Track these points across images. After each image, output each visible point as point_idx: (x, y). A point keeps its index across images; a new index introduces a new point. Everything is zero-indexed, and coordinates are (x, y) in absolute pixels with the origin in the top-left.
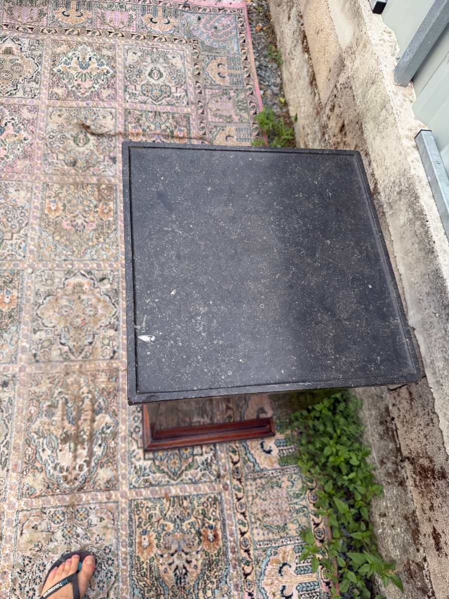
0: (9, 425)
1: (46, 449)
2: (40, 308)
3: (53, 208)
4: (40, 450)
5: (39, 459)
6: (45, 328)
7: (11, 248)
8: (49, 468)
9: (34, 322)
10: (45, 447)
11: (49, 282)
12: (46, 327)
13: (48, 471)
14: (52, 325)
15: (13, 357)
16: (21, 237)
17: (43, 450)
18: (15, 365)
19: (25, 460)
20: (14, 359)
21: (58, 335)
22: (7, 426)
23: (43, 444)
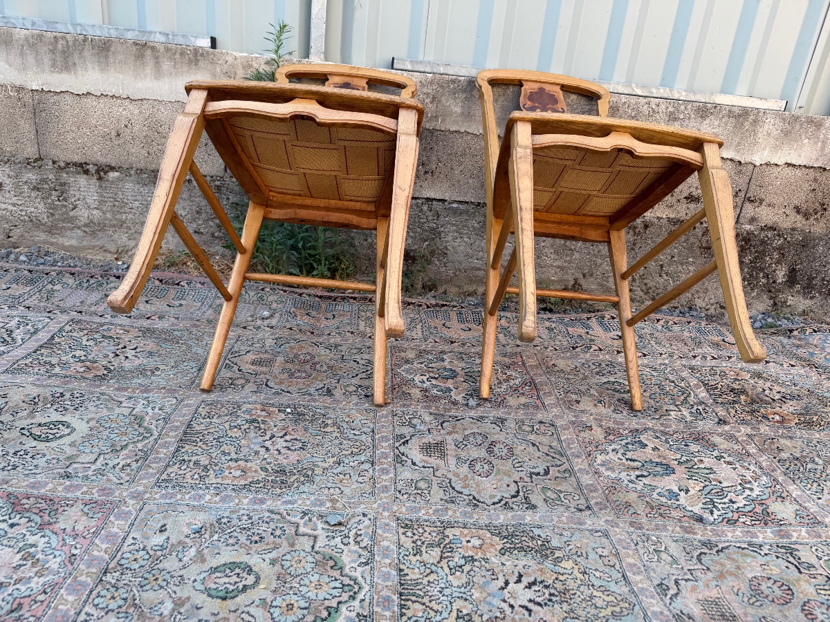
0: (720, 546)
1: (729, 497)
2: (481, 500)
3: (238, 473)
4: (735, 506)
5: (748, 508)
6: (521, 494)
7: (338, 540)
8: (755, 496)
9: (512, 508)
10: (726, 500)
11: (422, 485)
12: (518, 492)
13: (760, 498)
14: (513, 486)
15: (597, 534)
16: (310, 520)
17: (731, 501)
18: (611, 533)
19: (762, 525)
20: (600, 534)
21: (531, 477)
22: (723, 548)
23: (724, 503)
